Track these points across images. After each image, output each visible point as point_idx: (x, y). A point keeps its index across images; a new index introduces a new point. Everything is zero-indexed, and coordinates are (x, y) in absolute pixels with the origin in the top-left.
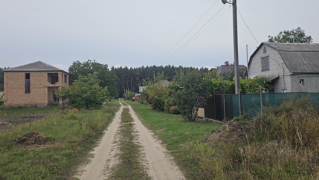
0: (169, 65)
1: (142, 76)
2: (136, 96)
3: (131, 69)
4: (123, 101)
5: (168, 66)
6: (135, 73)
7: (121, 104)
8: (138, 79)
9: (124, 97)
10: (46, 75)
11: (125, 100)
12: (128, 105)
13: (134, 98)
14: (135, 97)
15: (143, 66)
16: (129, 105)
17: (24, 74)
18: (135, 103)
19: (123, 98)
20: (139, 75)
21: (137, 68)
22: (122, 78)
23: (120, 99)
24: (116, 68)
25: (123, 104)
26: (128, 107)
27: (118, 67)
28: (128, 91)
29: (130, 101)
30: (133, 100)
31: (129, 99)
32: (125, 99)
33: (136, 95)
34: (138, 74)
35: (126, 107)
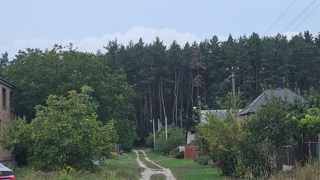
0: (307, 34)
1: (213, 73)
2: (188, 142)
3: (175, 46)
4: (147, 159)
5: (303, 34)
6: (188, 61)
7: (142, 165)
8: (197, 81)
9: (151, 146)
11: (154, 155)
12: (164, 169)
13: (182, 148)
14: (185, 144)
15: (215, 38)
16: (166, 167)
18: (184, 162)
19: (149, 150)
20: (200, 69)
21: (195, 44)
22: (143, 79)
23: (136, 152)
24: (123, 47)
25: (150, 166)
26: (163, 172)
27: (131, 43)
28: (164, 125)
29: (170, 159)
30: (181, 156)
31: (166, 152)
32: (154, 152)
33: (191, 138)
34: (198, 64)
35: (159, 172)
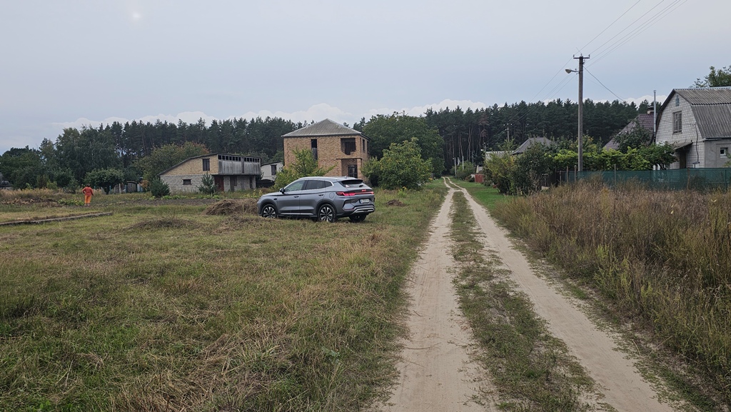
1: (494, 128)
4: (451, 182)
5: (556, 101)
6: (478, 121)
7: (448, 186)
8: (483, 133)
9: (453, 174)
10: (338, 141)
13: (473, 176)
14: (475, 173)
15: (496, 105)
16: (464, 188)
17: (309, 140)
19: (452, 177)
20: (486, 126)
21: (482, 110)
22: (448, 132)
23: (444, 178)
24: (436, 113)
25: (453, 186)
26: (462, 191)
27: (441, 110)
28: (461, 161)
29: (465, 182)
30: (472, 181)
31: (463, 178)
32: (455, 178)
33: (479, 169)
34: (484, 122)
35: (459, 191)
